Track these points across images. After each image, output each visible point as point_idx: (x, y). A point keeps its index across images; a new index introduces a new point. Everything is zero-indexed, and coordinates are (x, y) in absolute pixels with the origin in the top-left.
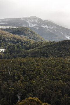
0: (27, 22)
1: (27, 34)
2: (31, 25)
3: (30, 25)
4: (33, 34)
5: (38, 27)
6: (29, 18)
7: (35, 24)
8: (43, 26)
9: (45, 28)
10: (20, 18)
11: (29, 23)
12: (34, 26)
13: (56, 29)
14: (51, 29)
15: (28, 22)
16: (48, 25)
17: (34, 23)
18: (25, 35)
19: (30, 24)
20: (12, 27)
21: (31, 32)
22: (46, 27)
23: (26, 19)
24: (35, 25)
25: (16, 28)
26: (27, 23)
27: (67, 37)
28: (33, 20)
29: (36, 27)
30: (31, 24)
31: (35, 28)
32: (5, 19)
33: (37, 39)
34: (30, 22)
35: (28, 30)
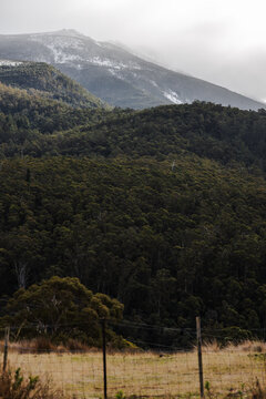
0: (49, 46)
1: (47, 84)
2: (61, 58)
3: (56, 58)
4: (65, 86)
5: (81, 63)
6: (55, 36)
7: (72, 54)
8: (97, 61)
9: (104, 67)
10: (28, 36)
11: (55, 51)
12: (70, 61)
13: (136, 71)
14: (122, 72)
15: (51, 47)
16: (111, 58)
17: (68, 51)
18: (41, 88)
19: (56, 54)
21: (60, 78)
22: (106, 63)
23: (46, 37)
24: (72, 58)
25: (13, 64)
26: (47, 52)
27: (169, 97)
28: (66, 43)
29: (76, 62)
30: (60, 53)
31: (72, 65)
33: (78, 100)
34: (57, 48)
35: (52, 72)
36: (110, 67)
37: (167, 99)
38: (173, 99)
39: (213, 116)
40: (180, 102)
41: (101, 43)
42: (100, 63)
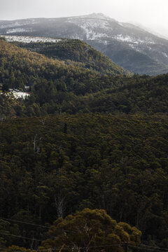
0: (82, 27)
1: (81, 56)
2: (91, 35)
3: (88, 36)
4: (95, 57)
5: (107, 39)
6: (87, 18)
7: (100, 33)
8: (120, 38)
9: (126, 42)
10: (65, 19)
11: (87, 30)
12: (98, 38)
13: (151, 46)
14: (139, 46)
15: (84, 27)
16: (131, 35)
17: (97, 30)
18: (76, 59)
19: (88, 33)
21: (91, 52)
22: (127, 39)
23: (79, 19)
24: (100, 35)
25: (54, 41)
28: (95, 24)
29: (103, 39)
30: (91, 32)
31: (100, 41)
32: (28, 20)
33: (105, 68)
34: (89, 28)
35: (85, 47)
36: (130, 43)
41: (123, 23)
42: (123, 39)
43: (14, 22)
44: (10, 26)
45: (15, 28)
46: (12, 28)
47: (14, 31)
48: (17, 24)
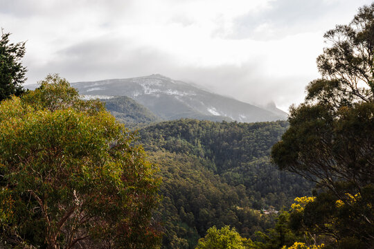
1: (124, 109)
2: (148, 91)
3: (145, 92)
4: (135, 109)
5: (159, 93)
6: (147, 78)
7: (155, 89)
9: (173, 95)
10: (131, 79)
11: (145, 87)
13: (193, 97)
14: (183, 98)
15: (143, 85)
16: (178, 90)
17: (152, 87)
19: (146, 89)
20: (94, 98)
22: (175, 93)
23: (141, 79)
24: (155, 91)
25: (108, 98)
26: (141, 87)
27: (210, 111)
28: (152, 83)
29: (157, 93)
31: (154, 95)
32: (105, 81)
34: (147, 86)
36: (176, 95)
37: (209, 113)
38: (213, 112)
39: (187, 127)
40: (217, 114)
41: (175, 81)
42: (171, 93)
43: (94, 82)
44: (91, 86)
45: (94, 87)
46: (91, 88)
47: (93, 89)
48: (96, 84)
